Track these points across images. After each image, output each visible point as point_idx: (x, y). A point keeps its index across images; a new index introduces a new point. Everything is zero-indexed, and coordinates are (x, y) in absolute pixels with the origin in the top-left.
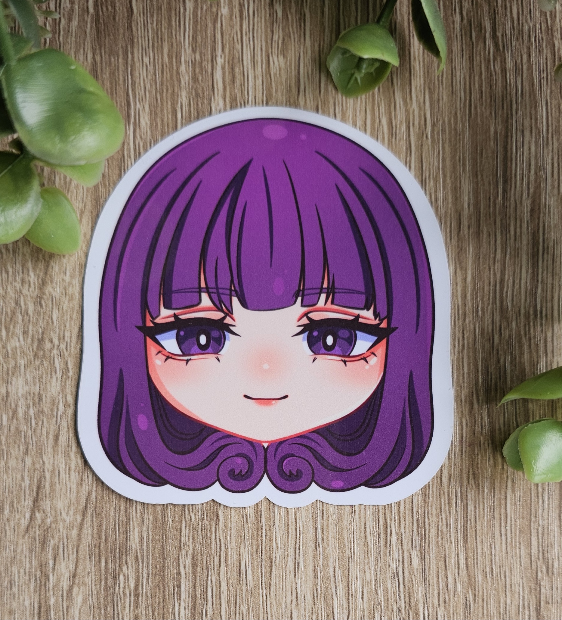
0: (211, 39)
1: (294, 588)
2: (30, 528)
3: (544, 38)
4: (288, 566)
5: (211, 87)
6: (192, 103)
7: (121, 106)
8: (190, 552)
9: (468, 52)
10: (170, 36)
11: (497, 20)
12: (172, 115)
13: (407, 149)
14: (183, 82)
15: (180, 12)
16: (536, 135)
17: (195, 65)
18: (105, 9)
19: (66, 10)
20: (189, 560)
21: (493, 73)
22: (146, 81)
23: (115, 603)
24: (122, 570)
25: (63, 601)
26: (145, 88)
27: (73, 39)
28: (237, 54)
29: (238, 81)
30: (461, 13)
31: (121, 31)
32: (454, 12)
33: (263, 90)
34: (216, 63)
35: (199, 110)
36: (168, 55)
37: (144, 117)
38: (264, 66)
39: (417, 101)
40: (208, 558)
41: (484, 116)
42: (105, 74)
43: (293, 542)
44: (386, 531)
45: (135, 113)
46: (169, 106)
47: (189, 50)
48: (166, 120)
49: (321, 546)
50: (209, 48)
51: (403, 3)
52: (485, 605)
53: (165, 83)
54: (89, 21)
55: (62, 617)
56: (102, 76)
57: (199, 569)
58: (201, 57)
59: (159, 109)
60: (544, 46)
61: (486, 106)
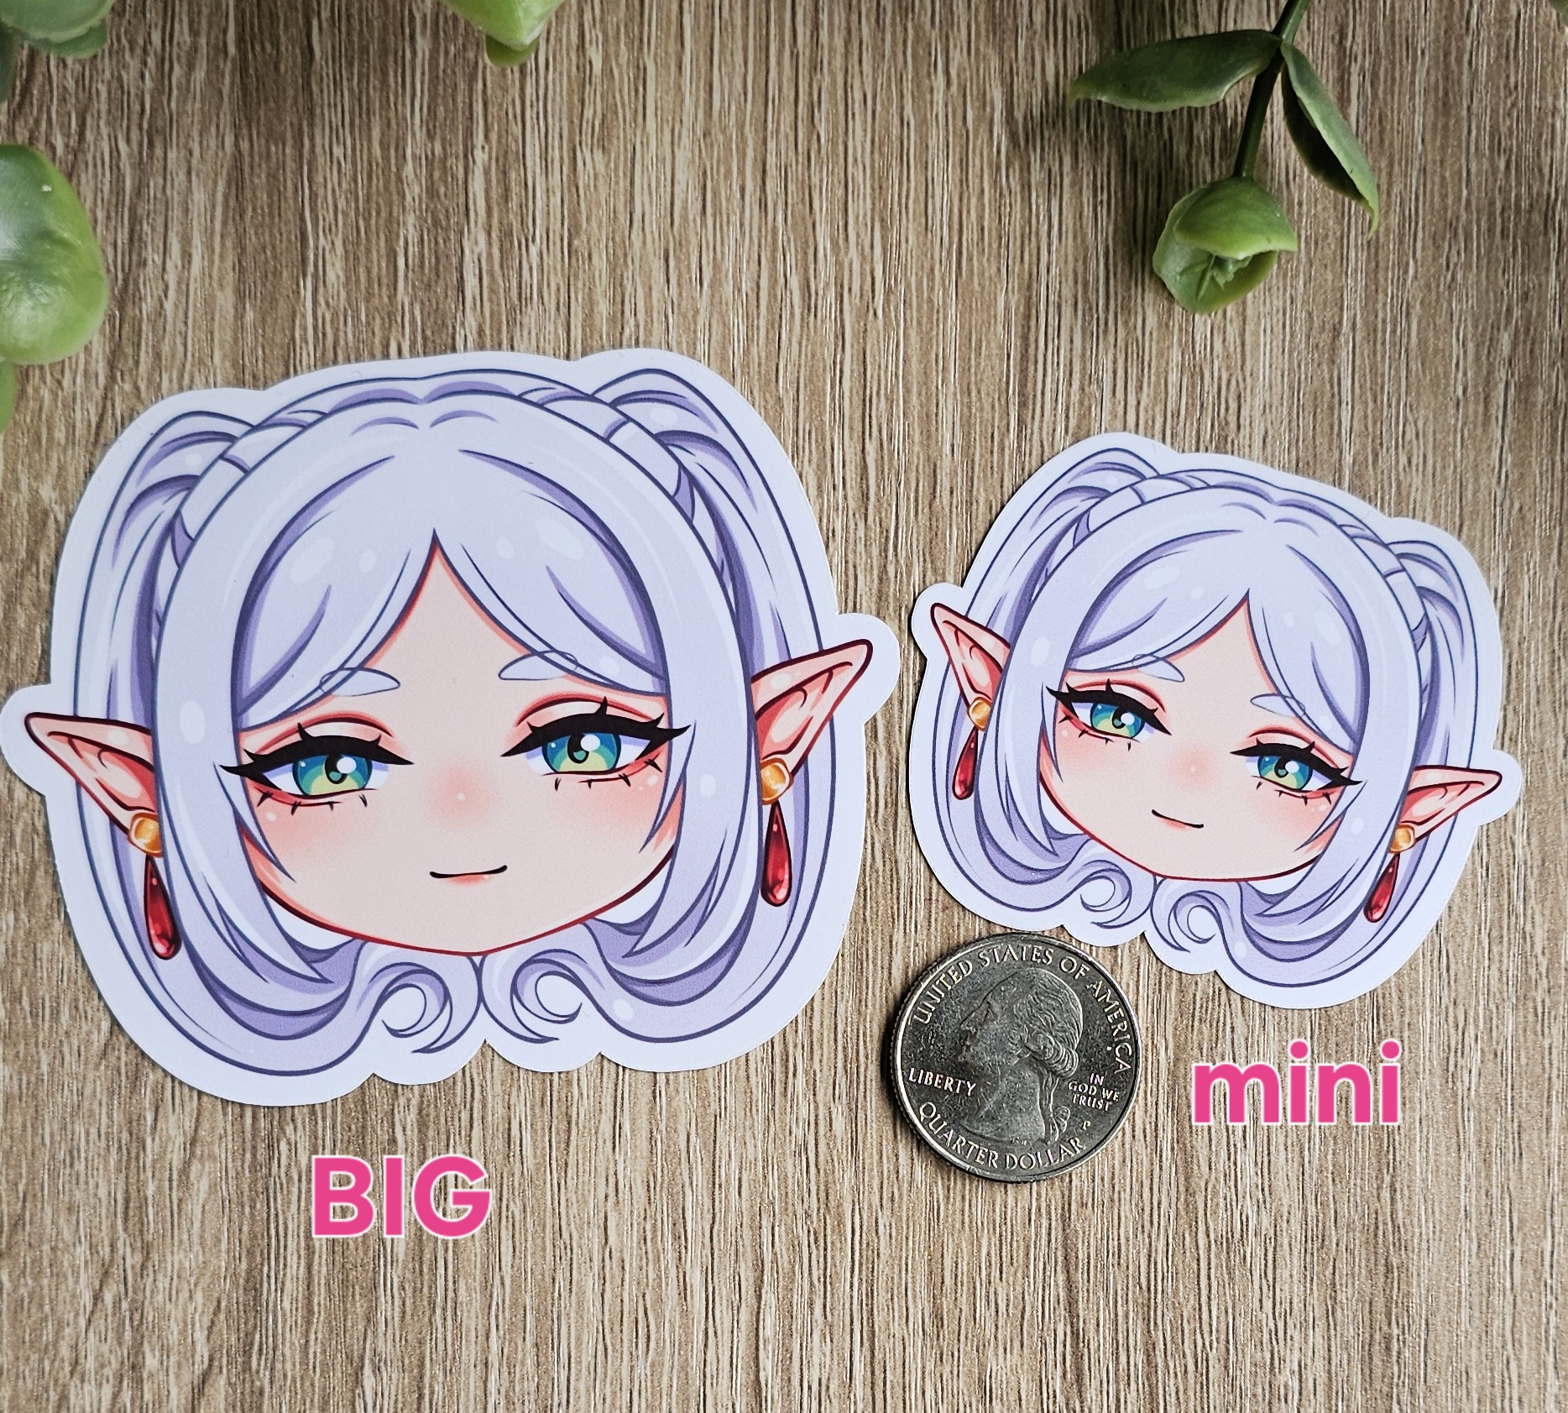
0: (463, 113)
1: (611, 1172)
2: (109, 1051)
3: (1106, 125)
4: (600, 1130)
5: (462, 209)
6: (426, 237)
7: (289, 241)
8: (415, 1102)
9: (958, 149)
10: (385, 106)
11: (1015, 88)
12: (388, 261)
13: (836, 337)
14: (409, 198)
15: (404, 57)
16: (1084, 315)
17: (432, 165)
18: (258, 48)
19: (184, 48)
20: (412, 1117)
21: (1006, 192)
22: (338, 193)
23: (272, 1194)
24: (285, 1133)
25: (171, 1189)
26: (336, 207)
27: (198, 105)
28: (514, 144)
29: (514, 197)
30: (947, 73)
31: (291, 92)
32: (932, 69)
33: (563, 216)
34: (474, 162)
35: (440, 253)
36: (381, 143)
37: (333, 264)
38: (565, 168)
39: (858, 244)
40: (449, 1113)
41: (987, 275)
42: (259, 177)
43: (611, 1085)
44: (787, 1068)
45: (316, 255)
46: (382, 244)
47: (421, 135)
48: (375, 270)
49: (663, 1093)
50: (461, 132)
51: (835, 52)
52: (967, 1208)
53: (374, 198)
54: (228, 70)
55: (169, 1218)
56: (251, 181)
57: (431, 1133)
58: (444, 148)
59: (362, 248)
60: (1105, 139)
61: (990, 255)
